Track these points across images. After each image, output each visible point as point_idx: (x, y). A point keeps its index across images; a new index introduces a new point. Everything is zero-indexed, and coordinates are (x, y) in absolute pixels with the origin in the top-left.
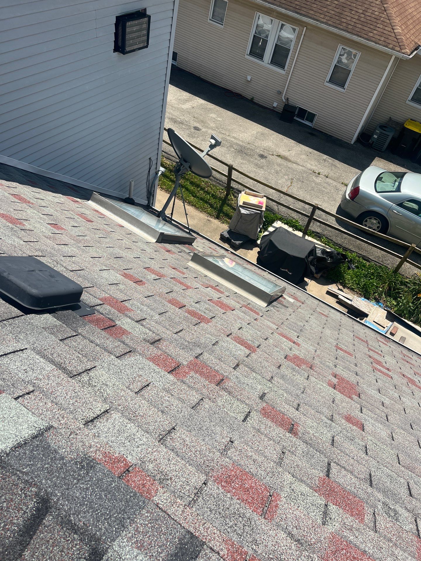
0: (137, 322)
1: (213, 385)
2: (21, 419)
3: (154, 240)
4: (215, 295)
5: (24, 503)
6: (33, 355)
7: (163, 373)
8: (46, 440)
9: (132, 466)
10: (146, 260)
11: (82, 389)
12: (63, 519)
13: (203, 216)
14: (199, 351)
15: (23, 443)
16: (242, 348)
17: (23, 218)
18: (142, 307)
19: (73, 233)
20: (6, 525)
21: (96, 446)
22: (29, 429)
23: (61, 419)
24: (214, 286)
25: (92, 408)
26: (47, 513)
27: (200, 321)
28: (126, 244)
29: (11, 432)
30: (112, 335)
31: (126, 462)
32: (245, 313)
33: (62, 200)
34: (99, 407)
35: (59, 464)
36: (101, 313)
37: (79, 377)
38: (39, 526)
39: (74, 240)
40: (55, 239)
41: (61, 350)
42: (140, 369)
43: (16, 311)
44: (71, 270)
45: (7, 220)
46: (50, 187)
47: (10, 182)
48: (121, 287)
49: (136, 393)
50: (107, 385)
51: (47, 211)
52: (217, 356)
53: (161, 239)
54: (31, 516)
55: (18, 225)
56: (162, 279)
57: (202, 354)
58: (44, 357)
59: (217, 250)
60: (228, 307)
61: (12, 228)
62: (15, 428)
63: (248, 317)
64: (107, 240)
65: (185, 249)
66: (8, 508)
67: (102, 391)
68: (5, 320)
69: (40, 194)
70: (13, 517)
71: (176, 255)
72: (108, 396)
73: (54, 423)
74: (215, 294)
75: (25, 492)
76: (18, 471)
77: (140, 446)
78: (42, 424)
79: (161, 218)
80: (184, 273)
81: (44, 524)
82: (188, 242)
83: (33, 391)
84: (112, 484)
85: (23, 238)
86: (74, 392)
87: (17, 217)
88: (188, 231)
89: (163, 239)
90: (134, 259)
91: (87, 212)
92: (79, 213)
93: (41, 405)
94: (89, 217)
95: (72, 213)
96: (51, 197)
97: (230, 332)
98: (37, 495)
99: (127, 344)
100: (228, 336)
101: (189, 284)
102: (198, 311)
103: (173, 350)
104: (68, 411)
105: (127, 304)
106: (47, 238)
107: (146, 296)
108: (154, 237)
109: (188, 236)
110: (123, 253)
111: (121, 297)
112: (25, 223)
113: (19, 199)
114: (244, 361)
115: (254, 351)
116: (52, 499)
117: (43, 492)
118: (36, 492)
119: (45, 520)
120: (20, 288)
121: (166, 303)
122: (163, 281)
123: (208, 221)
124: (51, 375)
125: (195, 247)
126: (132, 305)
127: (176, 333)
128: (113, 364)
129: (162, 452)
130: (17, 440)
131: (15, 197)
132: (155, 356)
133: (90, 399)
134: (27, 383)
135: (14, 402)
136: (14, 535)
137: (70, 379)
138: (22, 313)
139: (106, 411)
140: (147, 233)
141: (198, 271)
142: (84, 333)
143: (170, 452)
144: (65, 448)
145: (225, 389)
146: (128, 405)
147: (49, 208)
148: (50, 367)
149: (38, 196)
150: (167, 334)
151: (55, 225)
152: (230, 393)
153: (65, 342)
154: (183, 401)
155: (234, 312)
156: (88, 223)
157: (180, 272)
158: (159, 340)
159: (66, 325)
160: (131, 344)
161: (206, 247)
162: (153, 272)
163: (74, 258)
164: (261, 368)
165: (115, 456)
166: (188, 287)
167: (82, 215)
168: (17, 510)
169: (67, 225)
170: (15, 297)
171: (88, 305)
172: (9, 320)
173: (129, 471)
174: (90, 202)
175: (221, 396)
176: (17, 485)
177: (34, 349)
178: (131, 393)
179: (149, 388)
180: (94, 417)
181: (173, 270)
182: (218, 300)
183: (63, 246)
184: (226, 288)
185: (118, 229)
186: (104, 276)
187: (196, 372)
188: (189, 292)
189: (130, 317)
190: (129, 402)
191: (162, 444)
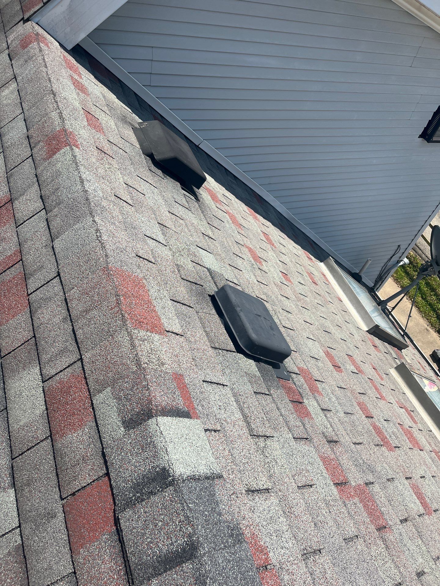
0: (323, 410)
1: (373, 527)
2: (203, 453)
3: (366, 329)
4: (408, 422)
5: (176, 535)
6: (230, 395)
7: (329, 481)
8: (214, 486)
9: (271, 564)
10: (351, 346)
11: (256, 454)
12: (200, 575)
13: (423, 323)
14: (371, 478)
15: (197, 477)
16: (418, 501)
17: (264, 258)
18: (332, 396)
19: (297, 289)
20: (152, 543)
21: (249, 521)
22: (205, 467)
23: (230, 472)
24: (409, 409)
25: (258, 479)
26: (190, 559)
27: (382, 444)
28: (338, 321)
29: (193, 461)
30: (297, 412)
31: (267, 556)
32: (433, 461)
33: (300, 253)
34: (263, 482)
35: (216, 518)
36: (294, 382)
37: (257, 439)
38: (177, 566)
39: (296, 297)
40: (281, 289)
41: (252, 403)
42: (309, 463)
43: (231, 346)
44: (284, 326)
45: (251, 255)
46: (294, 236)
47: (266, 221)
48: (320, 364)
49: (298, 487)
50: (277, 462)
51: (284, 258)
52: (387, 495)
53: (373, 330)
54: (176, 551)
55: (258, 264)
56: (359, 375)
57: (373, 483)
58: (237, 401)
59: (426, 369)
60: (417, 443)
61: (253, 265)
62: (196, 458)
63: (435, 468)
64: (323, 309)
65: (393, 353)
66: (161, 529)
67: (271, 465)
68: (221, 349)
69: (284, 240)
70: (160, 540)
71: (381, 354)
72: (273, 475)
73: (224, 473)
74: (407, 420)
75: (182, 526)
76: (186, 502)
77: (284, 549)
78: (217, 469)
79: (380, 307)
80: (382, 379)
81: (183, 567)
82: (400, 346)
83: (218, 431)
84: (249, 572)
85: (258, 277)
86: (248, 452)
87: (259, 256)
88: (403, 334)
89: (376, 331)
90: (341, 340)
91: (316, 273)
92: (309, 271)
93: (221, 448)
94: (316, 279)
95: (303, 269)
96: (292, 247)
97: (410, 476)
98: (190, 536)
99: (306, 429)
100: (407, 478)
101: (384, 395)
102: (384, 431)
103: (346, 462)
104: (238, 468)
105: (319, 385)
106: (275, 285)
107: (339, 386)
108: (367, 324)
109: (401, 339)
110: (333, 329)
111: (316, 375)
112: (264, 263)
113: (267, 239)
114: (415, 519)
115: (429, 514)
116: (200, 550)
117: (196, 538)
118: (190, 533)
119: (185, 564)
120: (244, 327)
121: (355, 404)
122: (360, 378)
123: (426, 331)
124: (237, 423)
125: (403, 354)
126: (323, 389)
127: (355, 444)
128: (288, 443)
129: (301, 570)
130: (194, 471)
131: (264, 236)
132: (327, 458)
133: (258, 468)
134: (217, 420)
135: (203, 433)
136: (153, 557)
137: (249, 437)
138: (234, 350)
139: (267, 490)
140: (363, 318)
141: (397, 383)
142: (275, 396)
143: (308, 575)
144: (225, 505)
145: (384, 541)
146: (288, 495)
147: (286, 256)
148: (238, 415)
149: (282, 241)
150: (346, 439)
151: (285, 275)
152: (387, 547)
153: (257, 396)
154: (338, 526)
155: (421, 452)
156: (313, 284)
157: (379, 375)
158: (336, 442)
159: (263, 379)
160: (310, 430)
161: (415, 360)
162: (354, 362)
163: (290, 315)
164: (429, 539)
165: (260, 543)
166: (382, 398)
167: (310, 274)
168: (167, 537)
169: (295, 279)
170: (236, 333)
171: (286, 369)
172: (224, 351)
173: (267, 568)
174: (322, 265)
175: (377, 545)
176: (179, 514)
177: (232, 389)
178: (294, 484)
179: (311, 489)
180: (256, 489)
181: (373, 370)
182: (409, 428)
183: (285, 298)
184: (422, 419)
185: (336, 302)
186: (309, 346)
187: (361, 501)
188: (381, 403)
189: (317, 402)
190: (290, 493)
191: (304, 560)
